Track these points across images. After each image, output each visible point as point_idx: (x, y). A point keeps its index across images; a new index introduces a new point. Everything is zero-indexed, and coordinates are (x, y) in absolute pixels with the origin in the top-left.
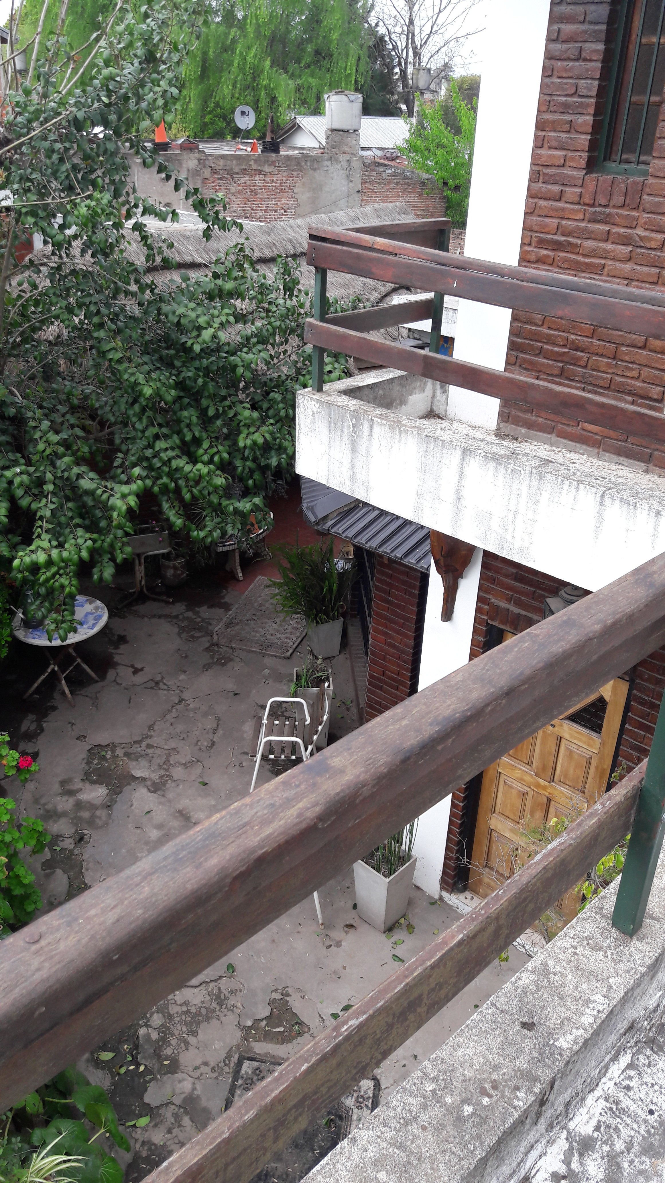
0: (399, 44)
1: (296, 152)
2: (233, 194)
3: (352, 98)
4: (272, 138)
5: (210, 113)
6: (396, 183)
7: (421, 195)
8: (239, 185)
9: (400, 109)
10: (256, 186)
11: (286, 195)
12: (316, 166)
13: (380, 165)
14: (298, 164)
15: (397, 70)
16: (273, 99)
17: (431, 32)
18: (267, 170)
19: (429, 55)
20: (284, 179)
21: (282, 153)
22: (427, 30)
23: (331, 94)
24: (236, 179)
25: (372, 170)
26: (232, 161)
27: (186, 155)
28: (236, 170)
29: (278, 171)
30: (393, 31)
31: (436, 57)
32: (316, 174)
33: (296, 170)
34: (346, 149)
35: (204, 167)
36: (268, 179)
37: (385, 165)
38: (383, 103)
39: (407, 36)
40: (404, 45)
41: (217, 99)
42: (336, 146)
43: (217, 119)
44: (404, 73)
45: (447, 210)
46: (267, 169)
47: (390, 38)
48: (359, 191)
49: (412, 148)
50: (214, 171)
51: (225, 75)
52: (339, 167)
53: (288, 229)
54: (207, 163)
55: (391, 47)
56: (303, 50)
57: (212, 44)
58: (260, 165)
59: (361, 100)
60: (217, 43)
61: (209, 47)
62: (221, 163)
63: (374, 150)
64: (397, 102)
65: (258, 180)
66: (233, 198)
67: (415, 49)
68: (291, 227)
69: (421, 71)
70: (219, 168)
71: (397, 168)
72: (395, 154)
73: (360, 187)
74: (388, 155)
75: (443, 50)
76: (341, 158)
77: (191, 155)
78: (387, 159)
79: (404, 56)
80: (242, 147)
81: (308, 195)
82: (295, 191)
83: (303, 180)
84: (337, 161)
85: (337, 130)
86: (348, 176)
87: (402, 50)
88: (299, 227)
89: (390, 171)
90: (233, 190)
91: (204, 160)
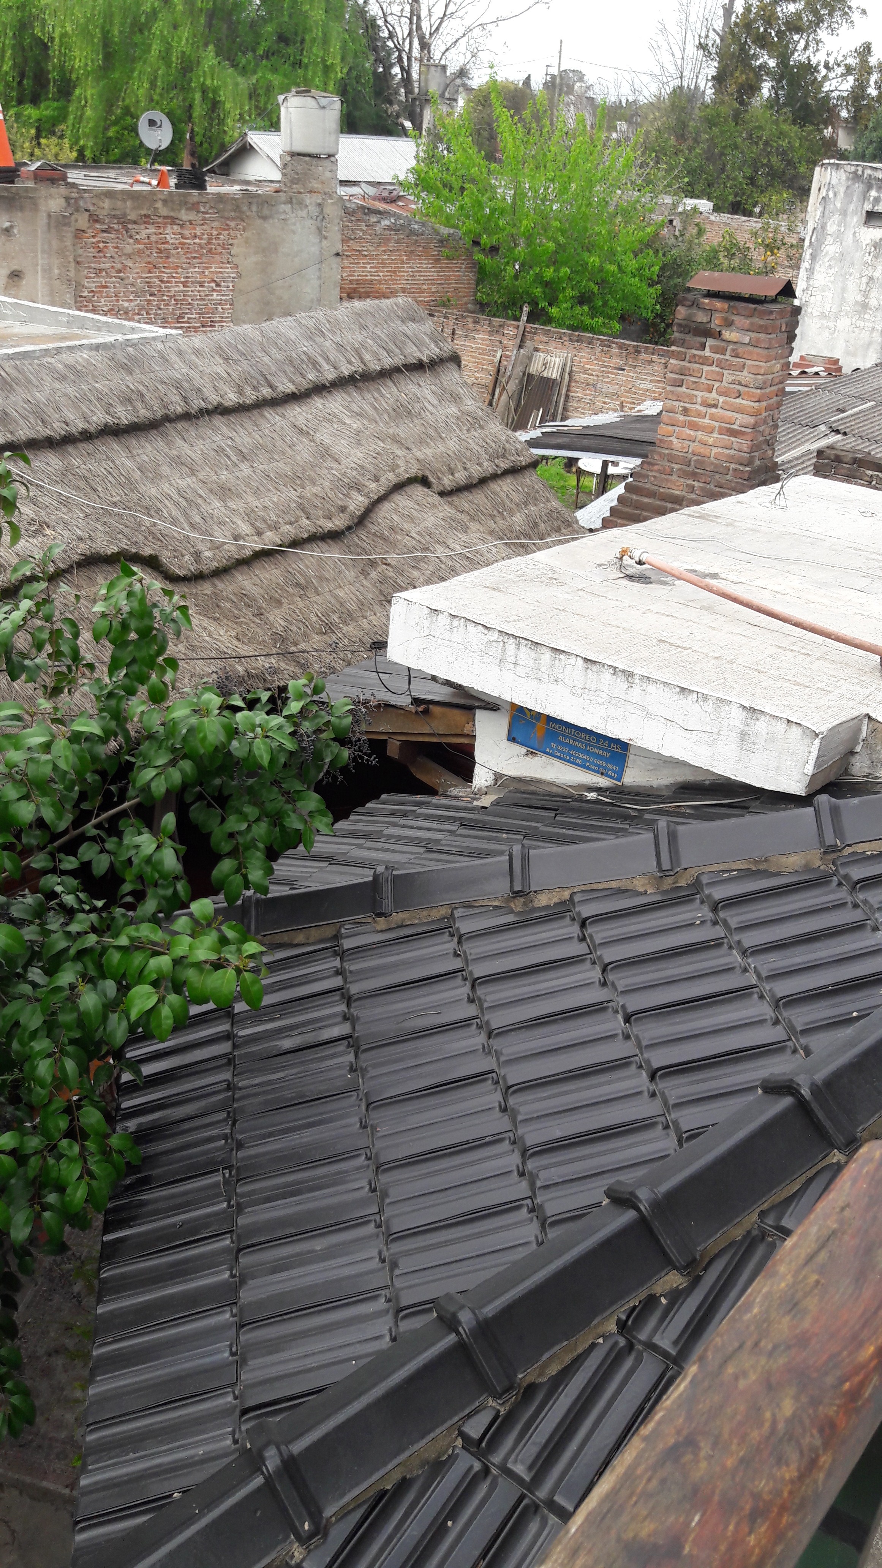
0: (398, 29)
1: (237, 187)
2: (129, 256)
3: (324, 102)
4: (193, 165)
5: (115, 123)
6: (398, 242)
7: (437, 261)
8: (138, 241)
9: (402, 125)
10: (167, 243)
11: (217, 258)
12: (266, 212)
13: (371, 211)
14: (237, 208)
15: (396, 70)
16: (215, 105)
17: (445, 15)
18: (185, 218)
19: (443, 49)
20: (215, 233)
21: (210, 189)
22: (438, 12)
23: (289, 95)
24: (133, 232)
25: (358, 220)
26: (124, 201)
27: (44, 190)
28: (132, 216)
29: (204, 219)
30: (389, 12)
31: (453, 51)
32: (267, 225)
33: (233, 219)
34: (316, 185)
35: (77, 210)
36: (187, 233)
37: (379, 212)
38: (380, 117)
39: (411, 20)
40: (406, 32)
41: (127, 102)
42: (299, 180)
43: (126, 132)
44: (407, 71)
45: (477, 285)
46: (184, 215)
47: (386, 21)
48: (337, 254)
49: (422, 182)
50: (94, 219)
51: (139, 66)
52: (304, 213)
53: (173, 357)
54: (81, 203)
55: (385, 34)
56: (257, 35)
57: (117, 20)
58: (173, 210)
59: (337, 105)
60: (125, 17)
61: (111, 24)
62: (107, 204)
63: (363, 185)
64: (398, 116)
65: (171, 234)
66: (129, 263)
67: (421, 38)
68: (180, 353)
69: (433, 69)
70: (103, 213)
71: (398, 217)
72: (395, 193)
73: (339, 247)
74: (385, 194)
75: (463, 42)
76: (308, 199)
77: (53, 190)
78: (384, 200)
79: (407, 49)
80: (142, 179)
81: (254, 259)
82: (233, 252)
83: (245, 234)
84: (301, 204)
85: (299, 154)
86: (319, 230)
87: (404, 40)
88: (197, 352)
89: (387, 222)
90: (128, 249)
91: (76, 199)
